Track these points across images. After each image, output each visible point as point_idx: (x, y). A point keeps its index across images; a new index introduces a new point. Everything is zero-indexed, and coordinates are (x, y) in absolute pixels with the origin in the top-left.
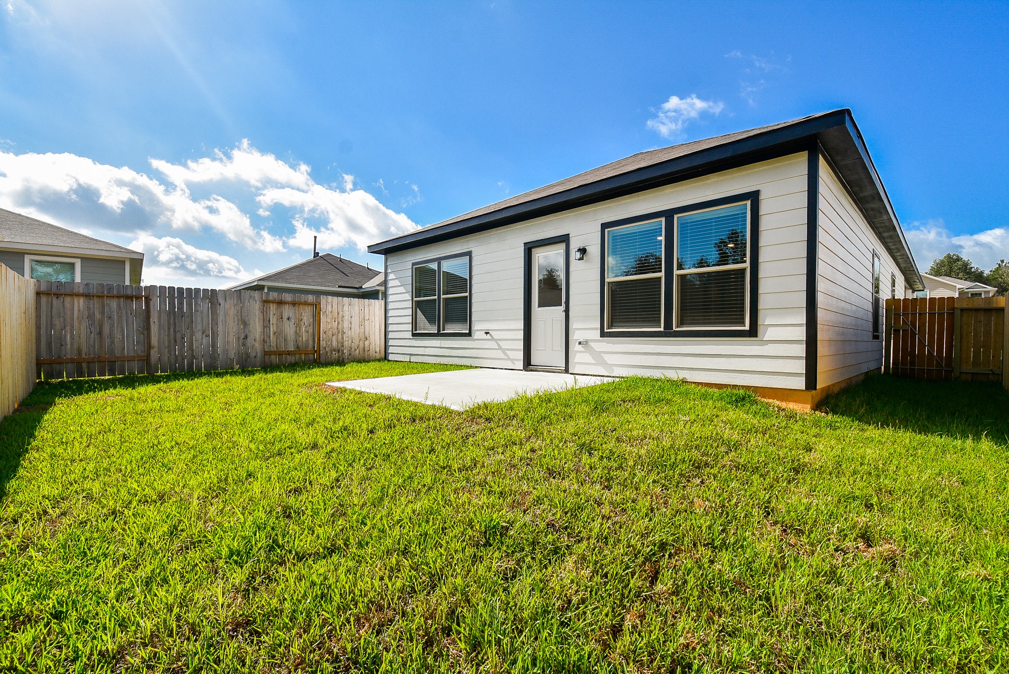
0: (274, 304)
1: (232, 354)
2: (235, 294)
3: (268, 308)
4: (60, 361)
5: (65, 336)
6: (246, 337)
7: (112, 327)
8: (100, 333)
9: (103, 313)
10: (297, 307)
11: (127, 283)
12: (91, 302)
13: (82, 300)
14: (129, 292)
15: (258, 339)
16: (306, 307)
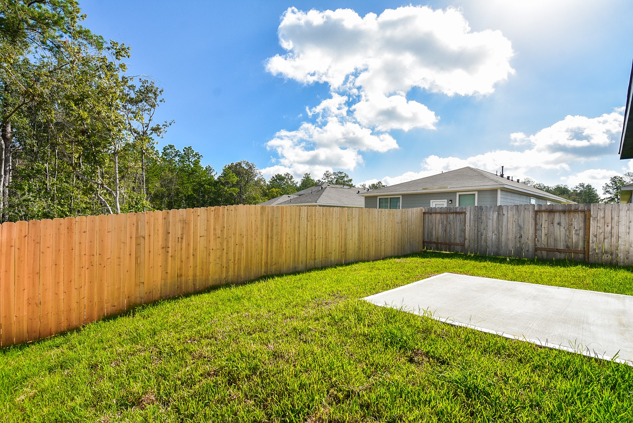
0: (546, 213)
1: (511, 246)
2: (514, 207)
3: (541, 216)
4: (430, 242)
5: (433, 232)
6: (521, 237)
7: (450, 227)
8: (446, 231)
9: (447, 221)
10: (567, 214)
11: (457, 205)
12: (443, 216)
13: (439, 215)
14: (458, 210)
15: (530, 238)
16: (577, 215)
